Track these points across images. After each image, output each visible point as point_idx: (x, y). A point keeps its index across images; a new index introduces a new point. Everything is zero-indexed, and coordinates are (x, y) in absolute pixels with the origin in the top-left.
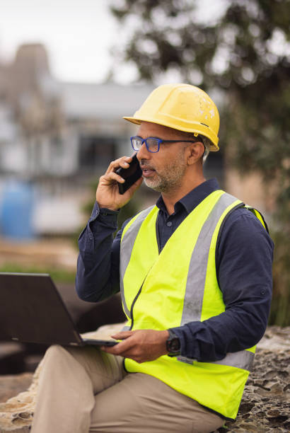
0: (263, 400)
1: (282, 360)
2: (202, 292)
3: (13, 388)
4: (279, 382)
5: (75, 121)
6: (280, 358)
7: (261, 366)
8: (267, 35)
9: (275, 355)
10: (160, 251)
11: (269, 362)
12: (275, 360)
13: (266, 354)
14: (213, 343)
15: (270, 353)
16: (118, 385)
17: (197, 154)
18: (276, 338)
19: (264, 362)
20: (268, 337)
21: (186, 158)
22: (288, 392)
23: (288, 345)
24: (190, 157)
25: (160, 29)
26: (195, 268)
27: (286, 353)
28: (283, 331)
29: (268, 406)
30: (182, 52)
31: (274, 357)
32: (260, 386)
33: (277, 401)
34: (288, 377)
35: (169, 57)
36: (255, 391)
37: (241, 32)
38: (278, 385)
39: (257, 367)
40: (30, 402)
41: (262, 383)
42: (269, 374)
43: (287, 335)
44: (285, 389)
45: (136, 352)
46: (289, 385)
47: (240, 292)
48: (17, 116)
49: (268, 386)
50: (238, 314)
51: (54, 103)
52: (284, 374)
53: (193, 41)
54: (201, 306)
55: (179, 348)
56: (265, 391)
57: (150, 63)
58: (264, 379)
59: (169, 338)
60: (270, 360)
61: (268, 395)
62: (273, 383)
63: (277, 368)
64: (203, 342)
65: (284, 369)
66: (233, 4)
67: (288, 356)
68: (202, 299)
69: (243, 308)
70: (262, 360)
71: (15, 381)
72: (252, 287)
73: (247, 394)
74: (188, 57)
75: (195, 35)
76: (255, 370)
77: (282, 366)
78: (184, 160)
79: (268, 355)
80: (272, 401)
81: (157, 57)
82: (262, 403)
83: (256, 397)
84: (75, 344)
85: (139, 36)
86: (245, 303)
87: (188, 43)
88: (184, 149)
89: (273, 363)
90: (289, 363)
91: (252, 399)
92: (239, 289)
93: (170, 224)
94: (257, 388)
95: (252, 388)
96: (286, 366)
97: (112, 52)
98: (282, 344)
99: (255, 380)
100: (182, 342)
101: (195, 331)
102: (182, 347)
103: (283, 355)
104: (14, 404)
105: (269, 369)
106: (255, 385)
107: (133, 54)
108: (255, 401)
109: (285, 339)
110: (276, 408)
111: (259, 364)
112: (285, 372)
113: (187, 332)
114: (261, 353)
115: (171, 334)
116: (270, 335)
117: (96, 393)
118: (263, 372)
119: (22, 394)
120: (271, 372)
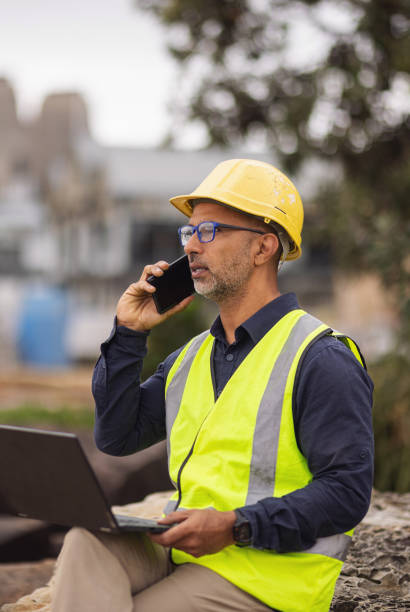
0: (371, 597)
1: (398, 540)
2: (275, 454)
3: (29, 580)
4: (392, 571)
5: (125, 201)
6: (396, 537)
7: (367, 550)
8: (385, 85)
9: (389, 533)
10: (216, 397)
11: (379, 544)
12: (388, 541)
13: (376, 532)
14: (298, 529)
15: (382, 530)
16: (166, 579)
17: (267, 250)
18: (390, 509)
19: (374, 543)
20: (379, 508)
21: (252, 255)
22: (405, 586)
23: (406, 519)
24: (258, 254)
25: (237, 77)
26: (264, 421)
27: (404, 531)
28: (401, 499)
29: (376, 605)
30: (267, 107)
31: (387, 537)
32: (366, 577)
33: (389, 598)
34: (406, 565)
35: (250, 115)
36: (359, 585)
37: (349, 80)
38: (391, 575)
39: (363, 551)
40: (49, 602)
41: (369, 574)
42: (380, 561)
43: (405, 504)
44: (401, 581)
45: (193, 542)
46: (407, 575)
47: (331, 456)
48: (44, 193)
49: (377, 577)
50: (331, 487)
51: (95, 175)
52: (400, 560)
53: (283, 93)
54: (274, 473)
55: (250, 536)
56: (373, 584)
57: (224, 123)
58: (372, 568)
59: (236, 522)
60: (382, 540)
61: (378, 590)
62: (384, 574)
63: (391, 551)
64: (283, 527)
65: (401, 553)
66: (338, 42)
67: (406, 534)
68: (275, 463)
69: (337, 479)
70: (370, 539)
71: (33, 571)
72: (347, 449)
73: (348, 589)
74: (276, 114)
75: (286, 84)
76: (360, 555)
77: (398, 549)
78: (249, 256)
79: (379, 534)
80: (383, 598)
81: (235, 114)
82: (368, 601)
83: (362, 593)
84: (108, 530)
85: (208, 86)
86: (341, 472)
87: (277, 95)
88: (250, 241)
89: (385, 545)
90: (407, 544)
91: (355, 596)
92: (330, 452)
93: (230, 357)
94: (362, 580)
95: (355, 580)
96: (403, 549)
97: (171, 108)
98: (399, 517)
99: (359, 569)
100: (254, 528)
101: (272, 513)
102: (254, 534)
103: (399, 533)
104: (26, 604)
105: (380, 554)
106: (360, 576)
107: (200, 111)
108: (358, 599)
109: (404, 510)
110: (387, 608)
111: (365, 546)
112: (402, 557)
113: (261, 513)
114: (369, 531)
115: (240, 517)
116: (383, 505)
117: (135, 593)
118: (371, 557)
119: (38, 591)
120: (382, 558)
